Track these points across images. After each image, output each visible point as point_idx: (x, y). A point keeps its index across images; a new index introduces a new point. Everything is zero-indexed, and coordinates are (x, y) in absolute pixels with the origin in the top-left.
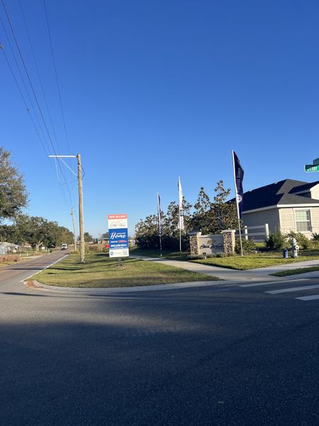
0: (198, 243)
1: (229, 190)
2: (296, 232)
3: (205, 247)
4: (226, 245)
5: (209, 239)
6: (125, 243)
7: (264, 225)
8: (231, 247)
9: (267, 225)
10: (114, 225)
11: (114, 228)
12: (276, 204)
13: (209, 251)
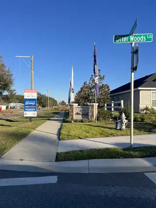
0: (74, 111)
1: (104, 76)
2: (150, 108)
3: (78, 114)
4: (90, 114)
5: (81, 109)
6: (34, 108)
7: (121, 101)
8: (93, 115)
9: (122, 101)
10: (28, 96)
11: (28, 98)
12: (138, 87)
13: (80, 117)
